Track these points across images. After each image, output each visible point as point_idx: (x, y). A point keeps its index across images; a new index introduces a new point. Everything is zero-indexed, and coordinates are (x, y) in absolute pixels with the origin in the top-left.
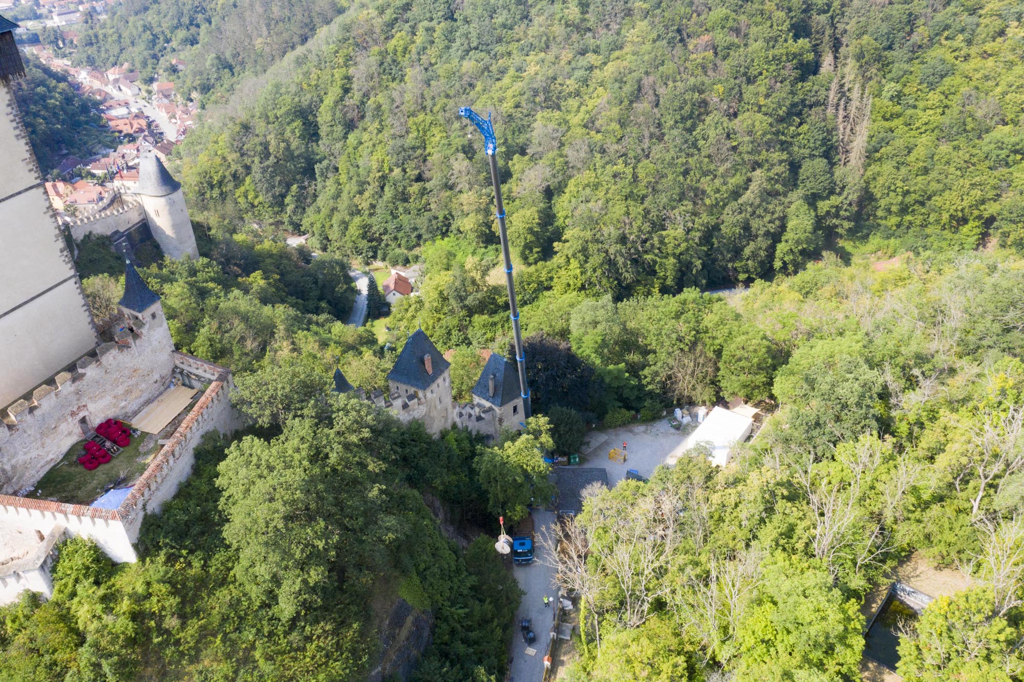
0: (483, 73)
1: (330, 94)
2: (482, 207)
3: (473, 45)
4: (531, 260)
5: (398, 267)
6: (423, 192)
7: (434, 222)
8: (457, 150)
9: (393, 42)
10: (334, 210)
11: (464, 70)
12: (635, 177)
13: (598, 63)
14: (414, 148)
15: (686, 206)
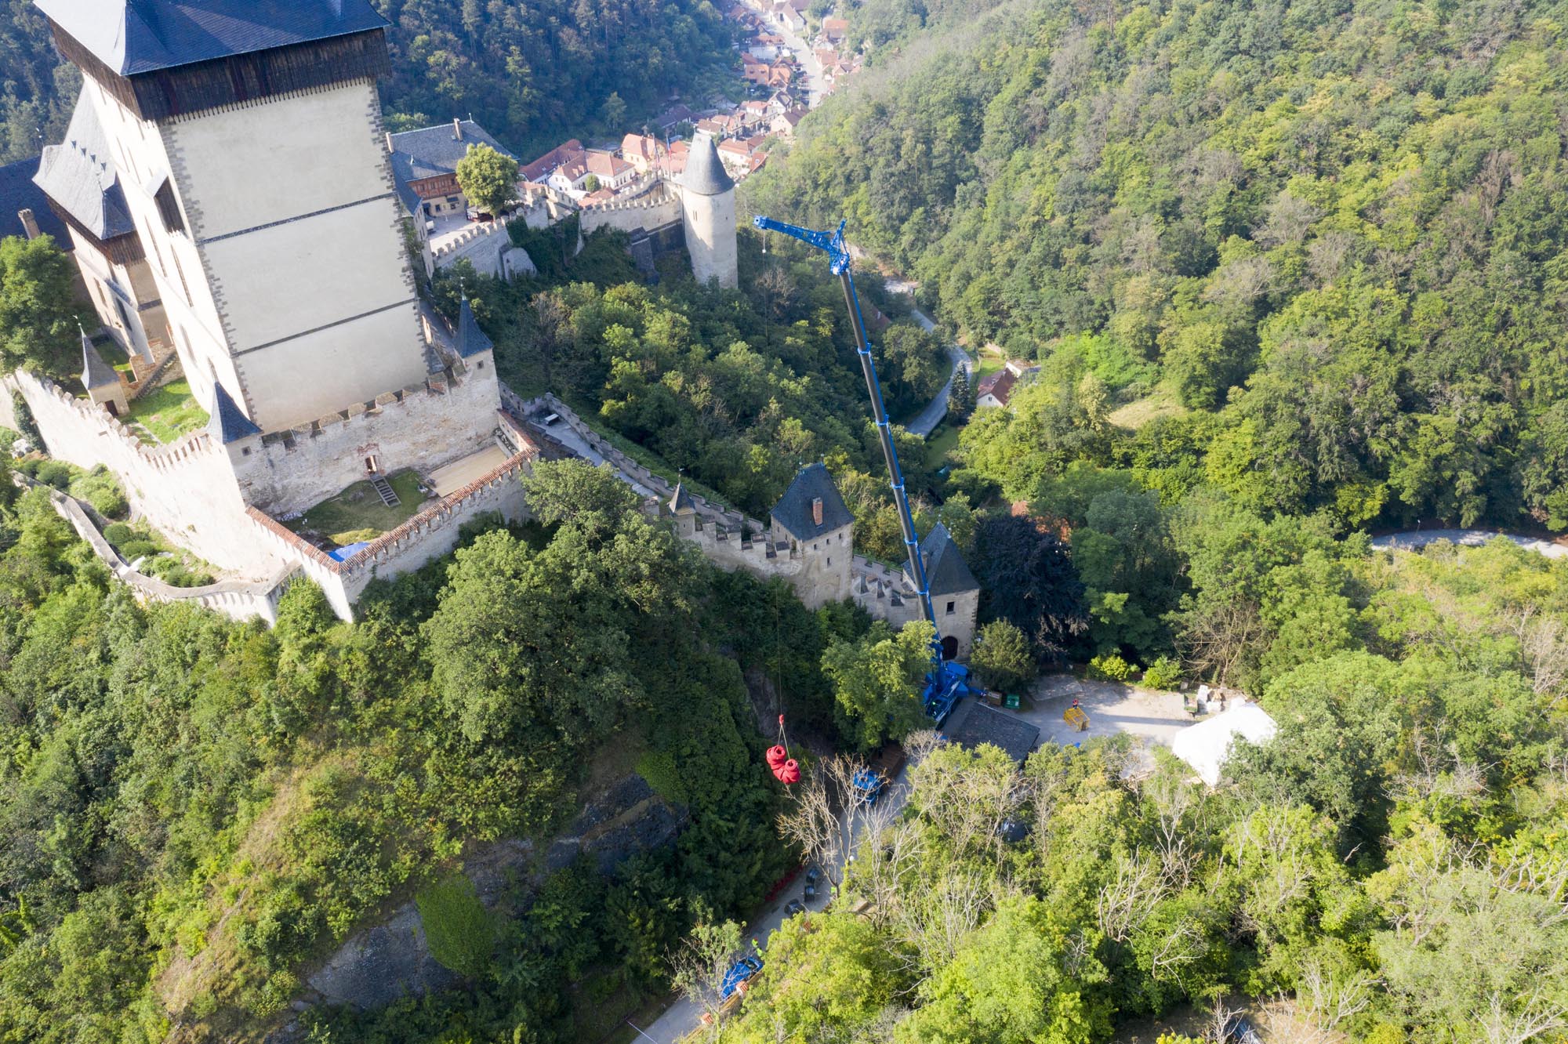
0: (1240, 93)
1: (1012, 84)
2: (1153, 304)
3: (1243, 46)
4: (1194, 402)
5: (1018, 361)
6: (1084, 260)
7: (1085, 308)
8: (1153, 207)
9: (1127, 20)
10: (959, 256)
11: (1213, 83)
12: (1406, 317)
13: (1428, 112)
14: (1096, 190)
15: (1479, 382)
